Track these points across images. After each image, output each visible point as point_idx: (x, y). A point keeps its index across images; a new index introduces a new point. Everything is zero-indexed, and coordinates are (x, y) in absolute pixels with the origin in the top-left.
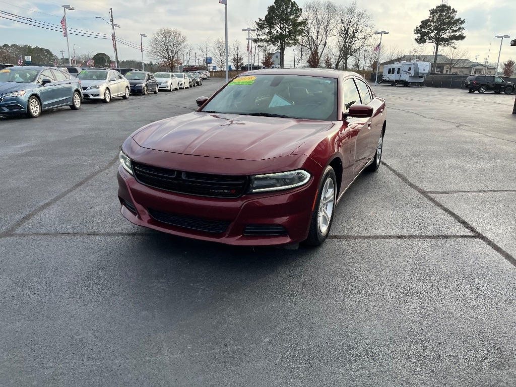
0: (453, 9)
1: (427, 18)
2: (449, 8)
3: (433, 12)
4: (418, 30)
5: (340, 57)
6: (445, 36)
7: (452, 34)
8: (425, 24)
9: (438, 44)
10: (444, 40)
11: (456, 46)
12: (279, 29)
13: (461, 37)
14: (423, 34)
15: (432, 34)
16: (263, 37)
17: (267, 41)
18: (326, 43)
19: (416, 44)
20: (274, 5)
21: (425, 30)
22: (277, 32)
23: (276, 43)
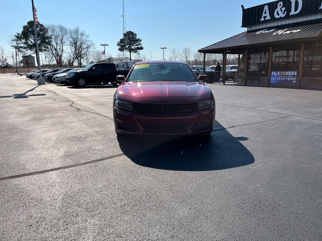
0: (135, 34)
1: (123, 38)
2: (133, 33)
3: (125, 35)
4: (119, 44)
5: (73, 59)
6: (133, 48)
7: (136, 47)
8: (122, 41)
9: (130, 52)
10: (133, 50)
11: (140, 53)
12: (33, 41)
13: (142, 48)
14: (122, 46)
15: (127, 47)
16: (22, 45)
17: (25, 48)
18: (63, 50)
19: (119, 51)
20: (27, 25)
21: (122, 44)
22: (31, 42)
23: (32, 50)
